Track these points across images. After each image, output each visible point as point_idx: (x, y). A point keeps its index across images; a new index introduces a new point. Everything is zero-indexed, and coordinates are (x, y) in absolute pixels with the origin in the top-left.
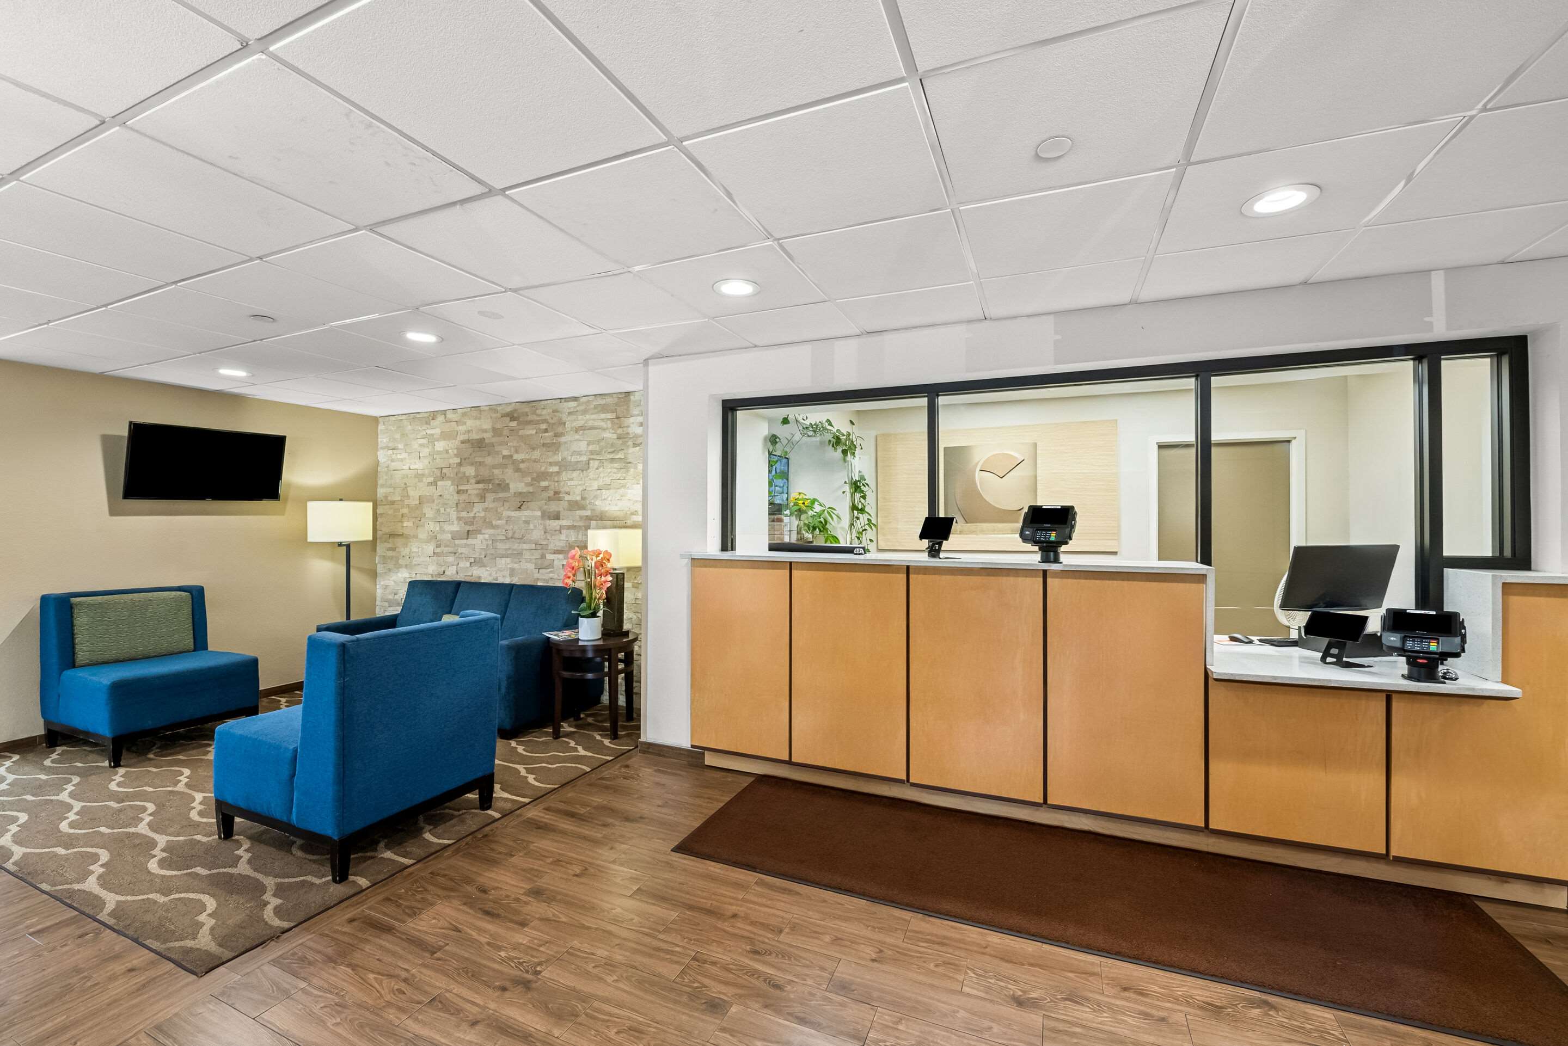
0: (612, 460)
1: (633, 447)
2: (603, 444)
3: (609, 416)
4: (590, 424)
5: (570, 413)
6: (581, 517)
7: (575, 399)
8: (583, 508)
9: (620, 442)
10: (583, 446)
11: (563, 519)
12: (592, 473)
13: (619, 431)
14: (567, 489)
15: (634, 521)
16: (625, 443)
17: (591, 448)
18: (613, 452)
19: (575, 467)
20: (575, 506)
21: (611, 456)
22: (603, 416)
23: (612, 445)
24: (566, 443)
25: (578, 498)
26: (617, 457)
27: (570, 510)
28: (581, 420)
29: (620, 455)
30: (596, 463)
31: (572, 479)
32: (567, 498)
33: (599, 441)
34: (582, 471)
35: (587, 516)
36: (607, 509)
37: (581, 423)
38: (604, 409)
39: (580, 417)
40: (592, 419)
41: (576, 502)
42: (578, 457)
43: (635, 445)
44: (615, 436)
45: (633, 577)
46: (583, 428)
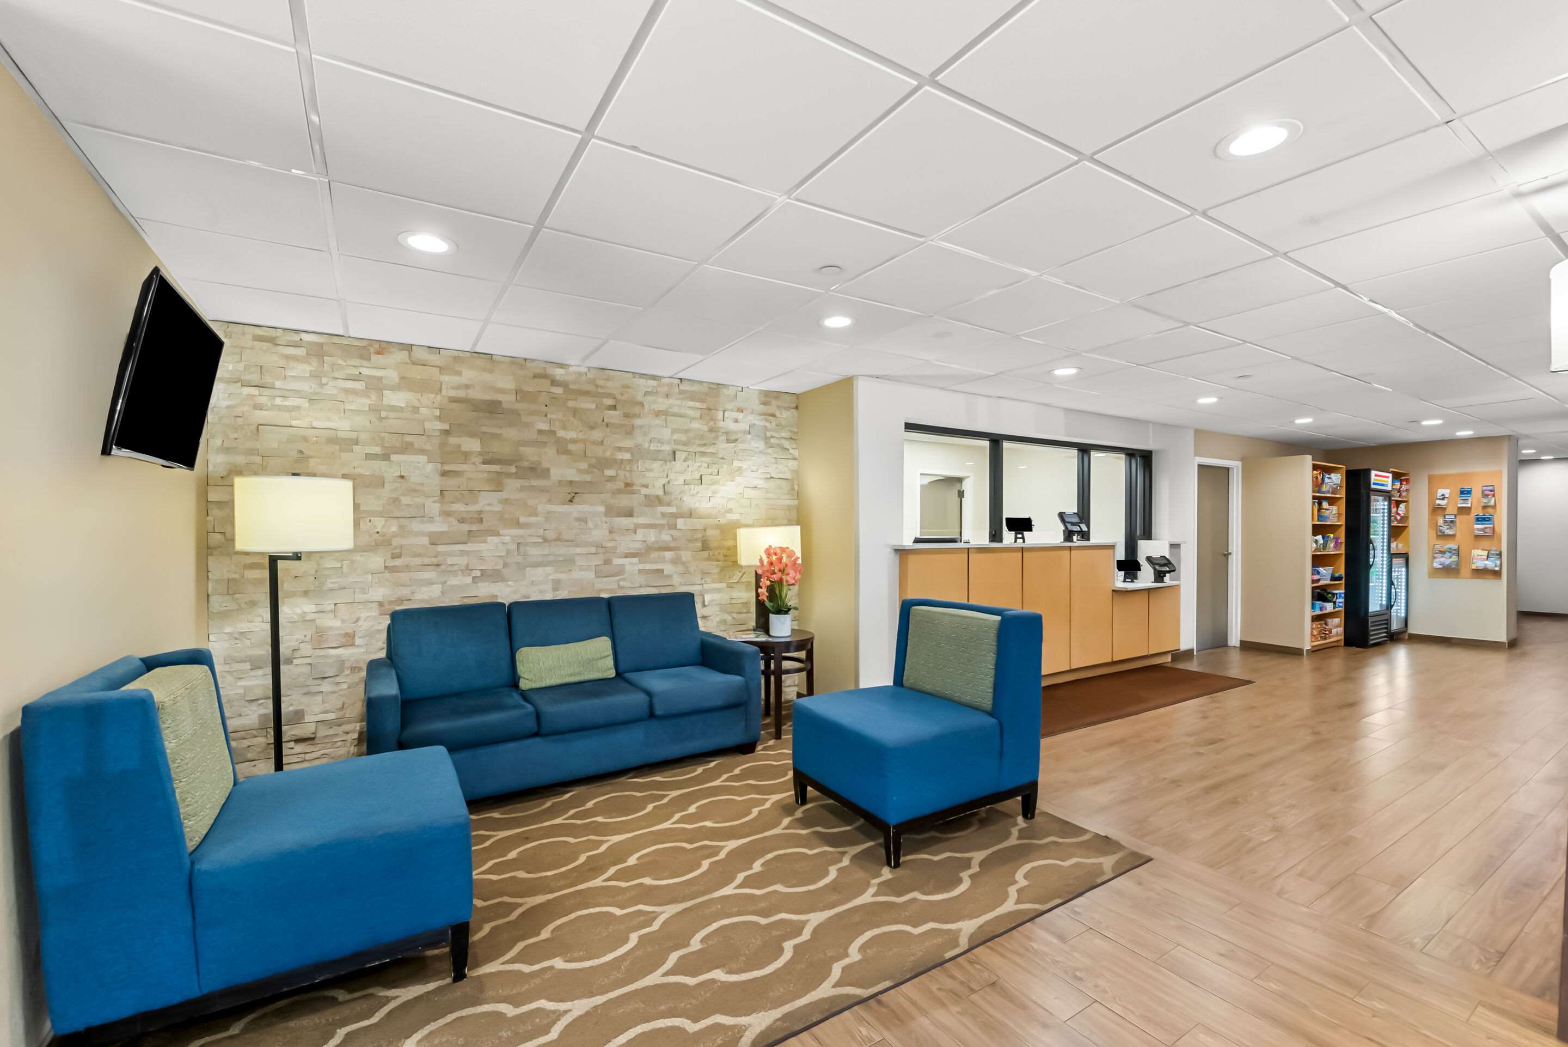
0: (703, 454)
1: (727, 443)
2: (691, 435)
3: (698, 405)
4: (675, 410)
5: (646, 394)
6: (663, 515)
7: (654, 377)
8: (669, 505)
9: (713, 435)
10: (666, 433)
11: (638, 517)
12: (678, 465)
13: (712, 423)
14: (644, 481)
15: (728, 520)
16: (717, 438)
17: (676, 437)
18: (704, 445)
19: (655, 456)
20: (654, 501)
21: (702, 449)
22: (691, 404)
23: (702, 437)
24: (641, 427)
25: (660, 492)
26: (708, 451)
27: (649, 506)
28: (662, 404)
29: (710, 450)
30: (684, 455)
31: (651, 470)
32: (644, 491)
33: (687, 431)
34: (665, 461)
35: (671, 513)
36: (697, 505)
37: (662, 408)
38: (692, 397)
39: (660, 400)
40: (674, 404)
41: (658, 497)
42: (659, 445)
43: (728, 441)
44: (706, 428)
45: (728, 577)
46: (665, 413)
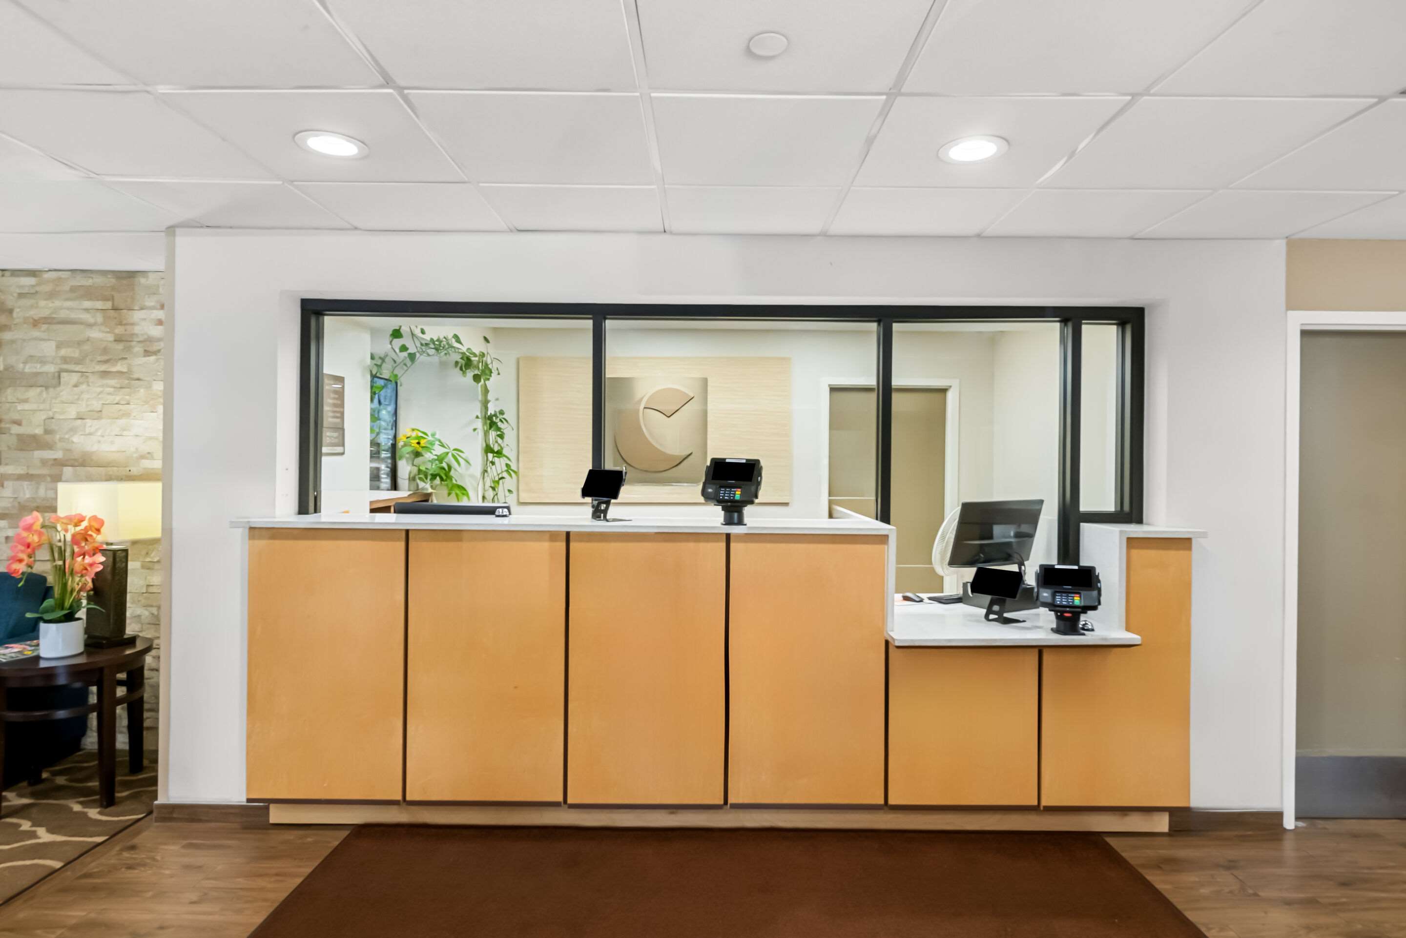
0: (105, 374)
1: (145, 356)
2: (87, 347)
3: (99, 305)
4: (63, 314)
5: (21, 295)
6: (44, 462)
7: (32, 273)
8: (49, 446)
9: (120, 346)
10: (48, 348)
11: (7, 464)
12: (65, 392)
13: (119, 330)
14: (16, 417)
15: (145, 469)
16: (128, 349)
17: (63, 352)
18: (106, 362)
19: (32, 381)
20: (29, 443)
21: (103, 368)
22: (87, 304)
23: (105, 351)
24: (13, 342)
25: (39, 431)
26: (114, 369)
27: (21, 450)
28: (45, 307)
29: (120, 367)
30: (75, 378)
31: (26, 401)
32: (16, 429)
33: (79, 343)
34: (47, 388)
35: (55, 460)
36: (95, 448)
37: (45, 313)
38: (88, 293)
39: (42, 303)
40: (66, 308)
41: (34, 437)
42: (38, 366)
43: (147, 353)
44: (110, 337)
45: (144, 552)
46: (48, 321)
